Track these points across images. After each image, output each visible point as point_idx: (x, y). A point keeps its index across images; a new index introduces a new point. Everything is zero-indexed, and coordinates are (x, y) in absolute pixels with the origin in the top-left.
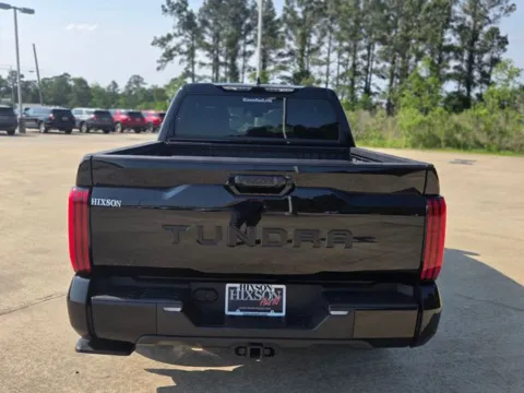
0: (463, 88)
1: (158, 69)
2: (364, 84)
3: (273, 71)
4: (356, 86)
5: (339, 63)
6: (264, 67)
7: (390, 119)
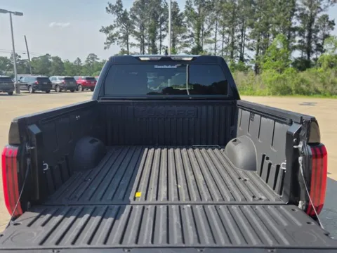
0: (305, 55)
1: (105, 48)
2: (239, 54)
3: (180, 48)
4: (234, 56)
5: (223, 41)
6: (174, 45)
7: (258, 77)
